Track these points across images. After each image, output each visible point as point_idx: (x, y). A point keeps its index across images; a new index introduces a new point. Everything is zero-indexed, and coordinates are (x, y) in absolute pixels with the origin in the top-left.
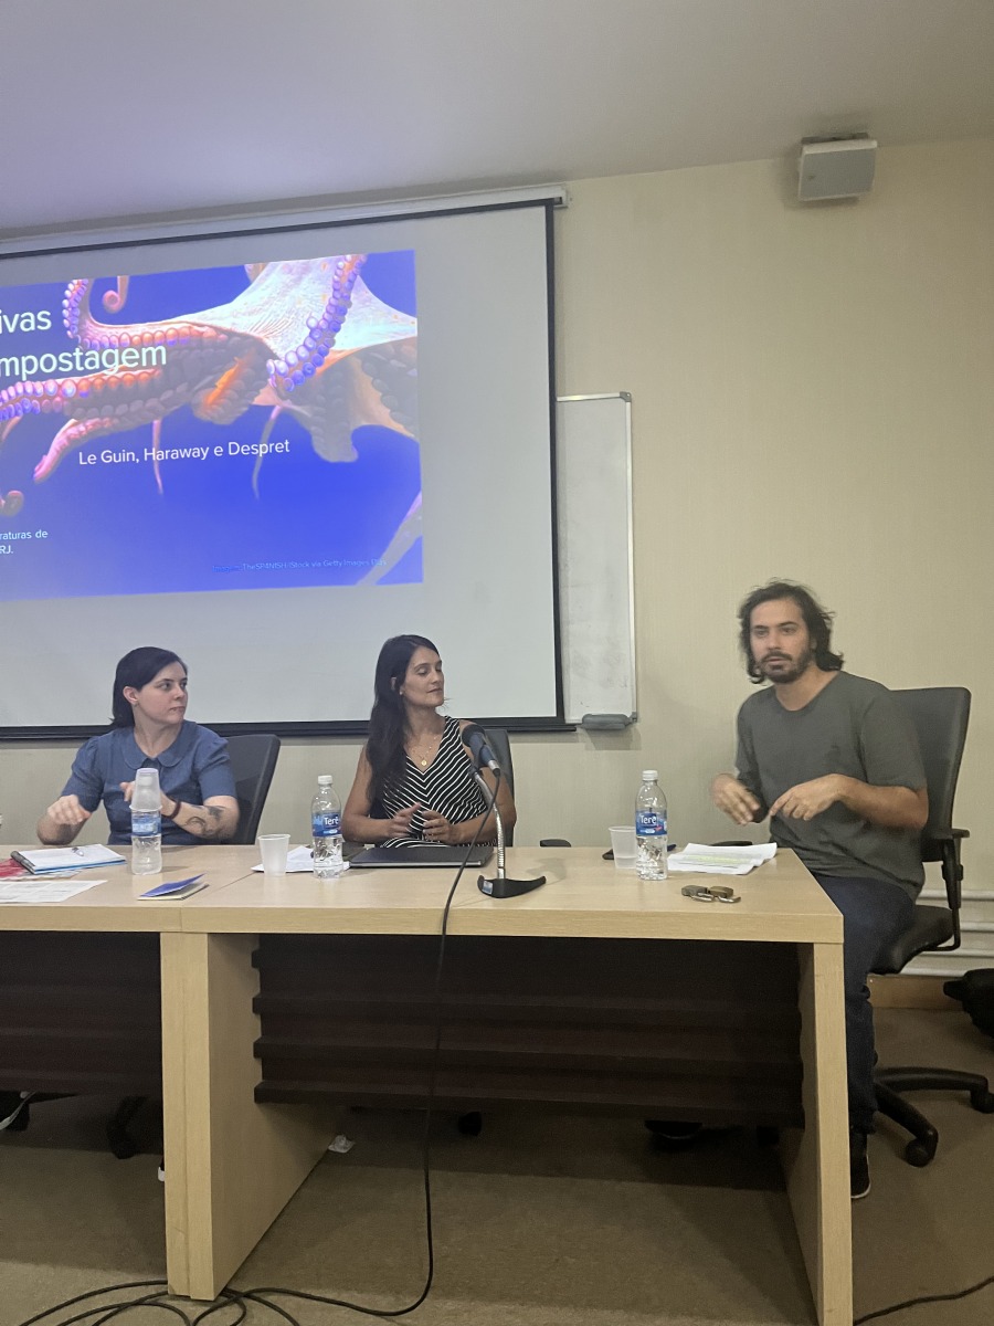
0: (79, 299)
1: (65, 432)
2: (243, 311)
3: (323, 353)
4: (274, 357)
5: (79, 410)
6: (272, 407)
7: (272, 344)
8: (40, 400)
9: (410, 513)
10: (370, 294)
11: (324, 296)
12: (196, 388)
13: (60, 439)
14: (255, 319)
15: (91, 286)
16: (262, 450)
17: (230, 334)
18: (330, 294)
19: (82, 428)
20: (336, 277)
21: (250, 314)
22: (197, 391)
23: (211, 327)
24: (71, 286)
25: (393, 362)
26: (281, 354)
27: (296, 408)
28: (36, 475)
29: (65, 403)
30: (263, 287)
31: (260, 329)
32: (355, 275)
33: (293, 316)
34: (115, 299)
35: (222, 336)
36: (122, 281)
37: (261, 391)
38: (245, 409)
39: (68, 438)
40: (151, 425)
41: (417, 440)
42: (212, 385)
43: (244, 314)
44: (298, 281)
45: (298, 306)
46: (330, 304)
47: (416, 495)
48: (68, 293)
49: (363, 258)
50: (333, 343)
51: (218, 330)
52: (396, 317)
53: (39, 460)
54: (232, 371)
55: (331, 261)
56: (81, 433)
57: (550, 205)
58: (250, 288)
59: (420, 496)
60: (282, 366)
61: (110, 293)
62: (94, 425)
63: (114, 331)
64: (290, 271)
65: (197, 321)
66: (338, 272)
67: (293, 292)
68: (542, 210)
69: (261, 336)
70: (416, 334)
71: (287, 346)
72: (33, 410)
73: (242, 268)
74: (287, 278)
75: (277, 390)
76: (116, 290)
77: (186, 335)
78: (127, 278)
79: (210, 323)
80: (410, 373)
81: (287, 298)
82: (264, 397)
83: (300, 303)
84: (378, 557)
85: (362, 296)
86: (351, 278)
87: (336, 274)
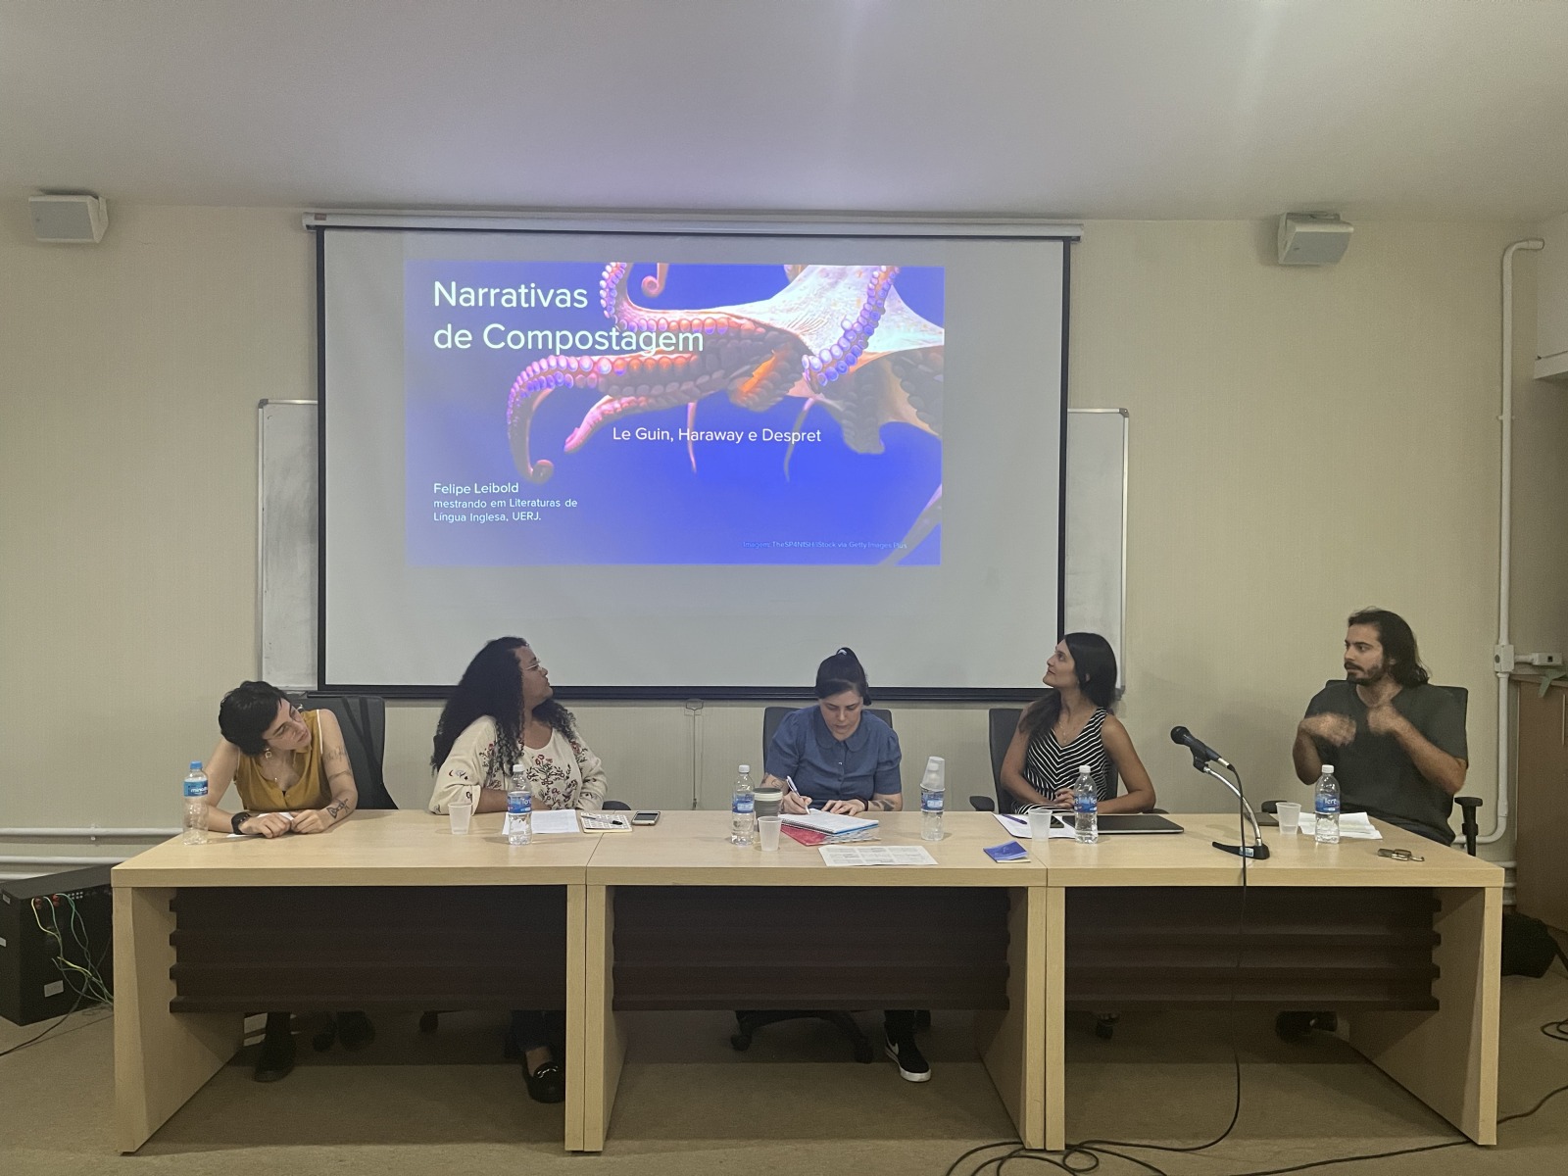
0: (617, 282)
1: (599, 407)
2: (781, 308)
3: (856, 353)
4: (810, 353)
5: (615, 387)
6: (805, 400)
7: (806, 340)
8: (574, 375)
9: (930, 503)
10: (903, 304)
11: (859, 301)
12: (732, 376)
13: (593, 413)
14: (792, 316)
15: (629, 271)
16: (794, 438)
17: (768, 328)
18: (865, 300)
19: (617, 405)
20: (871, 285)
21: (789, 310)
22: (735, 378)
23: (749, 320)
24: (608, 268)
25: (920, 367)
26: (815, 350)
27: (829, 402)
28: (567, 446)
29: (600, 380)
30: (801, 287)
31: (797, 326)
32: (890, 285)
33: (828, 316)
34: (654, 284)
35: (761, 330)
36: (661, 268)
37: (796, 383)
38: (780, 399)
39: (603, 414)
40: (686, 407)
41: (941, 438)
42: (749, 374)
43: (782, 311)
44: (834, 285)
45: (833, 308)
46: (864, 309)
47: (938, 487)
48: (605, 274)
49: (896, 269)
50: (867, 345)
51: (754, 322)
52: (925, 326)
53: (571, 431)
54: (769, 362)
55: (867, 269)
56: (615, 410)
57: (1068, 242)
58: (788, 287)
59: (941, 487)
60: (816, 361)
61: (650, 278)
62: (629, 403)
63: (652, 315)
64: (828, 275)
65: (736, 314)
66: (874, 281)
67: (829, 294)
68: (1061, 244)
69: (798, 332)
70: (943, 343)
71: (823, 344)
72: (566, 384)
73: (782, 268)
74: (825, 281)
75: (810, 384)
76: (655, 277)
77: (723, 324)
78: (666, 265)
79: (748, 316)
80: (936, 378)
81: (824, 300)
82: (798, 389)
83: (835, 305)
84: (899, 540)
85: (895, 305)
86: (886, 287)
87: (871, 282)
